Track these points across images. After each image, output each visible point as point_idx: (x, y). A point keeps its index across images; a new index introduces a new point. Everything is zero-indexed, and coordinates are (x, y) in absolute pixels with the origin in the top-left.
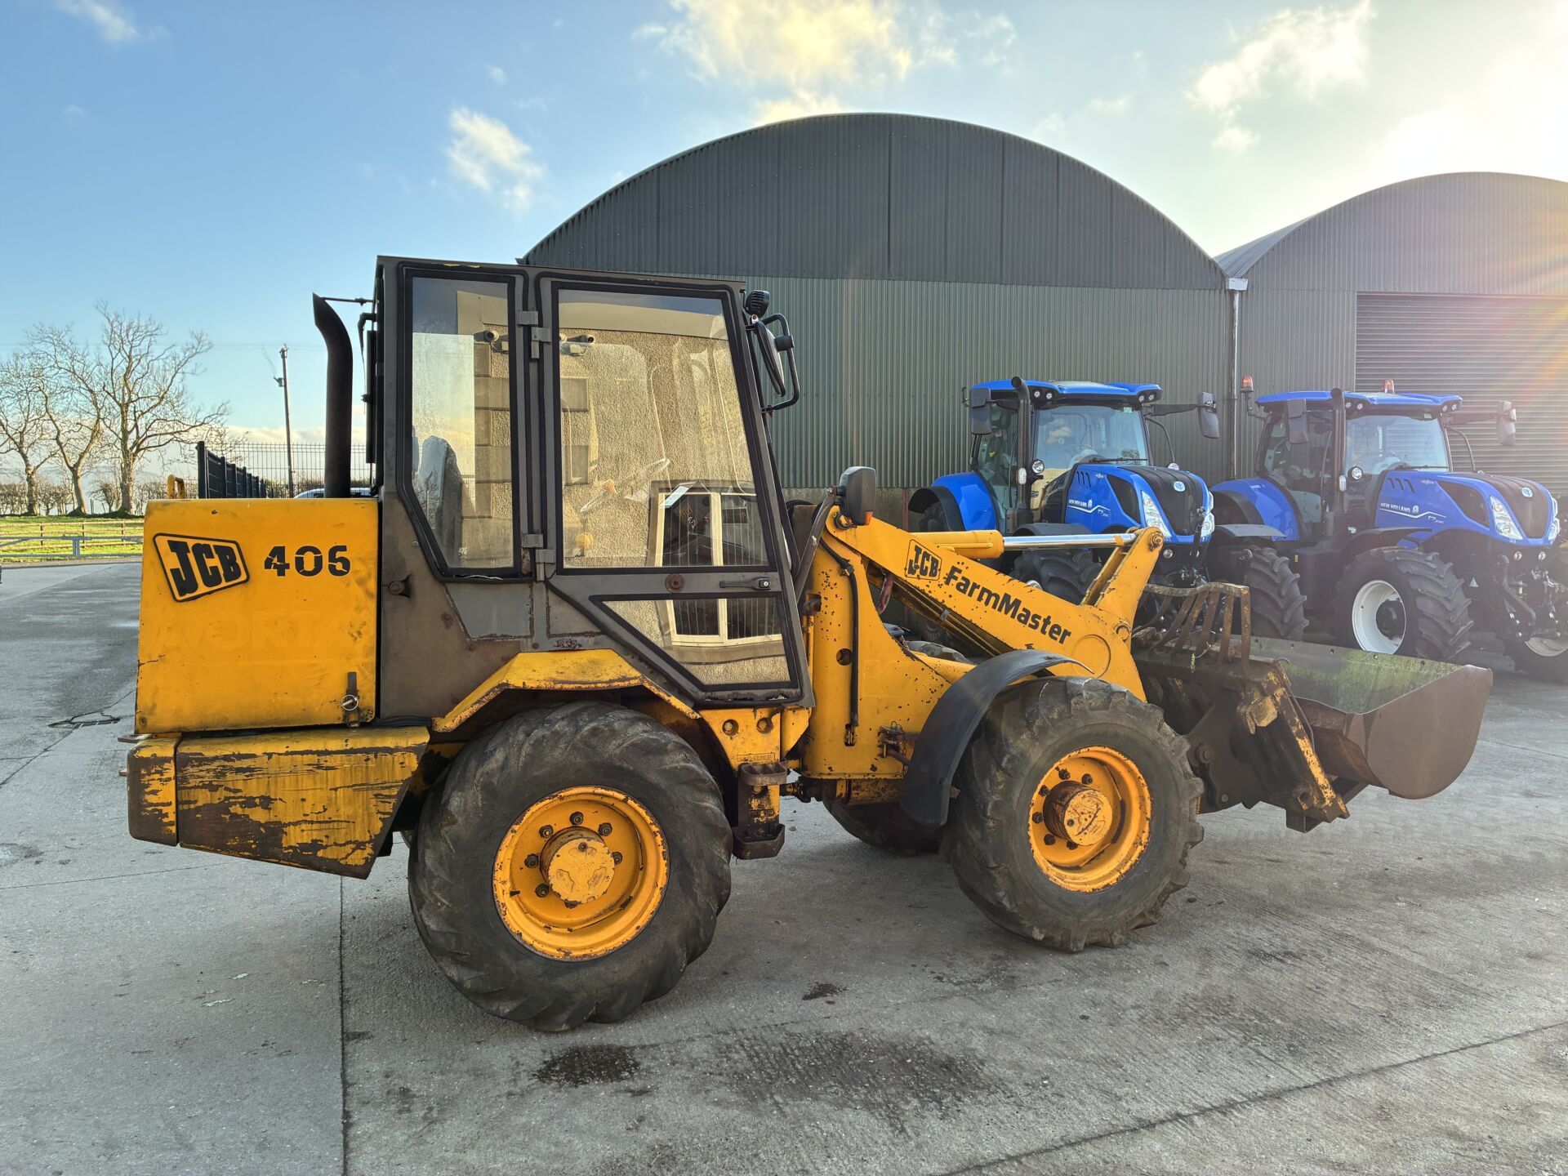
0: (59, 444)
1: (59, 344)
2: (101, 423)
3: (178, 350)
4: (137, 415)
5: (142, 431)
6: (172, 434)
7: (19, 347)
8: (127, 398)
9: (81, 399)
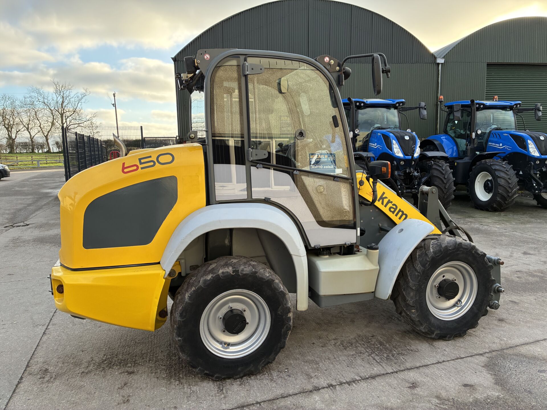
2: (55, 121)
3: (79, 94)
4: (66, 117)
5: (68, 123)
6: (78, 124)
8: (63, 112)
9: (47, 112)
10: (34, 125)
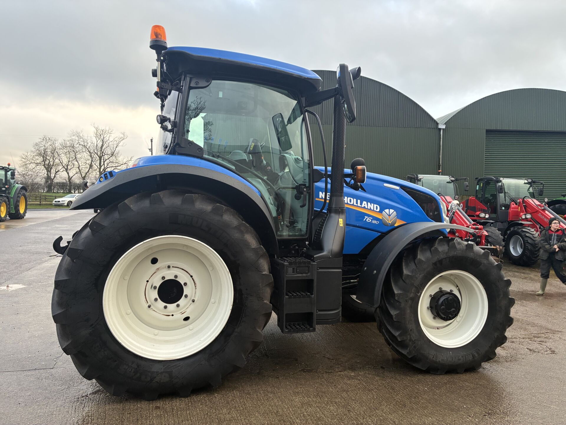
1: (79, 137)
2: (93, 162)
3: (118, 139)
4: (104, 160)
5: (105, 166)
6: (115, 167)
7: (66, 138)
8: (101, 155)
9: (86, 155)
10: (72, 166)
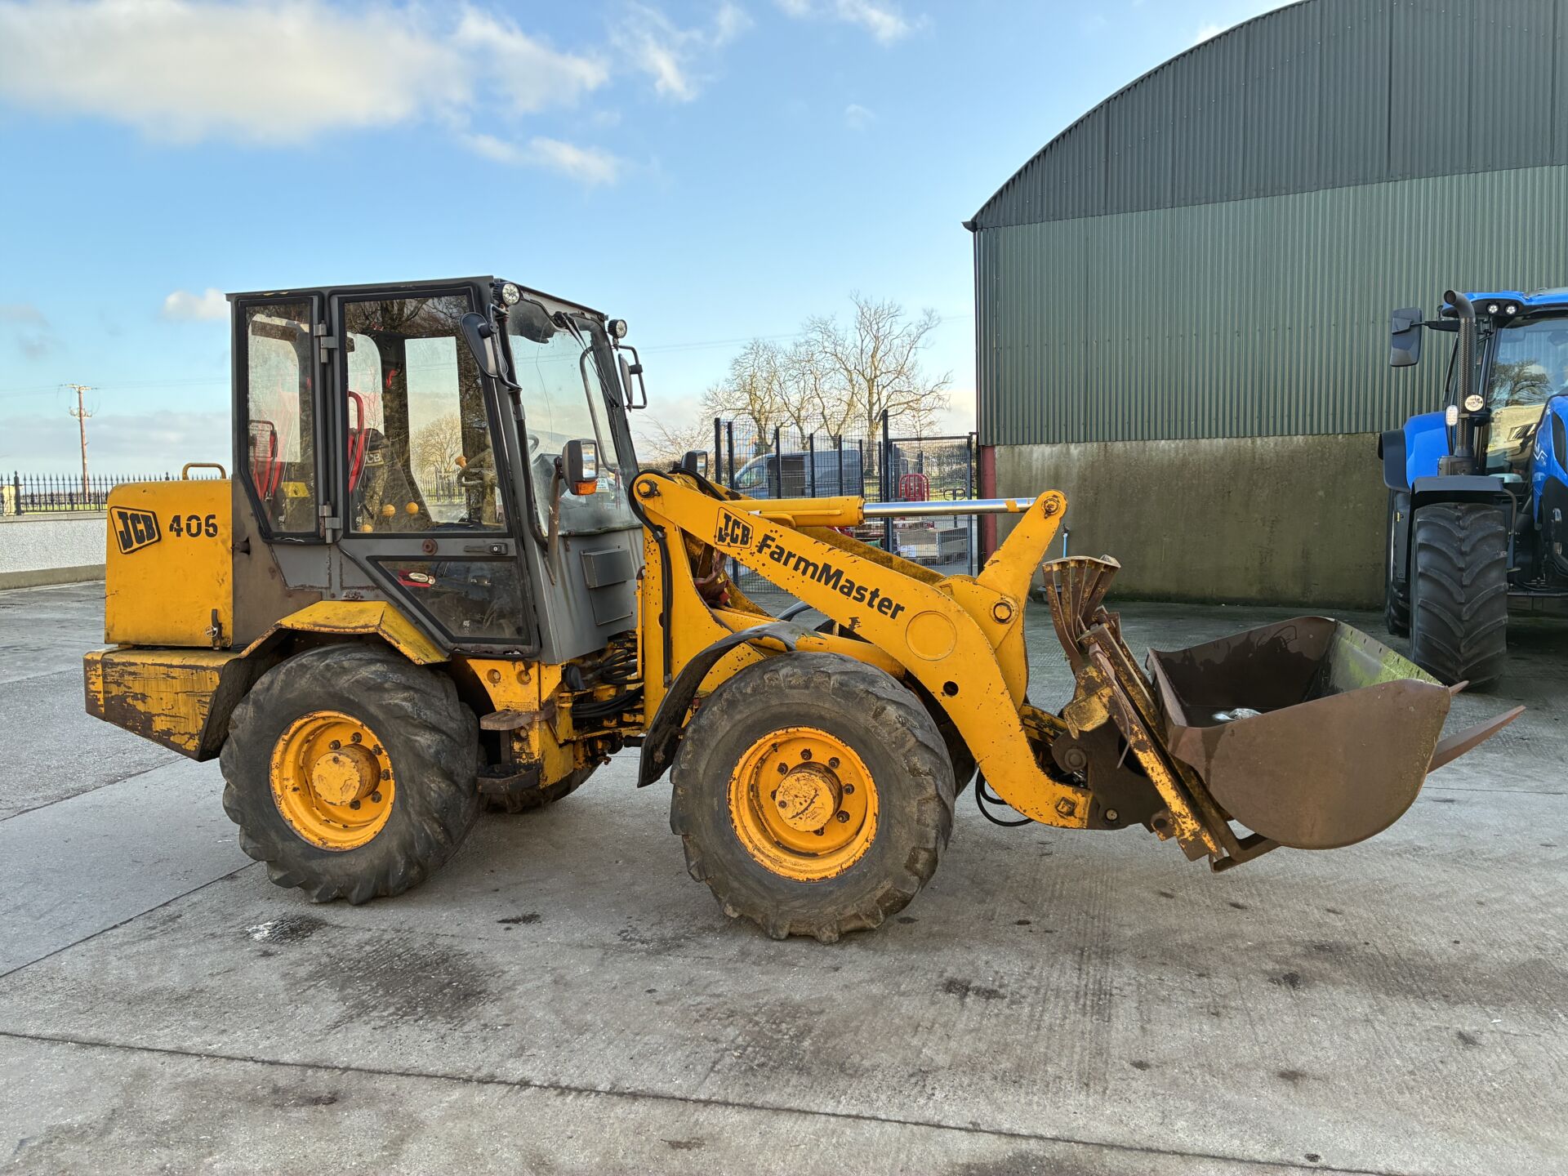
0: (824, 417)
1: (826, 332)
2: (855, 398)
3: (913, 329)
4: (880, 388)
5: (883, 401)
7: (797, 337)
8: (873, 375)
9: (841, 378)
